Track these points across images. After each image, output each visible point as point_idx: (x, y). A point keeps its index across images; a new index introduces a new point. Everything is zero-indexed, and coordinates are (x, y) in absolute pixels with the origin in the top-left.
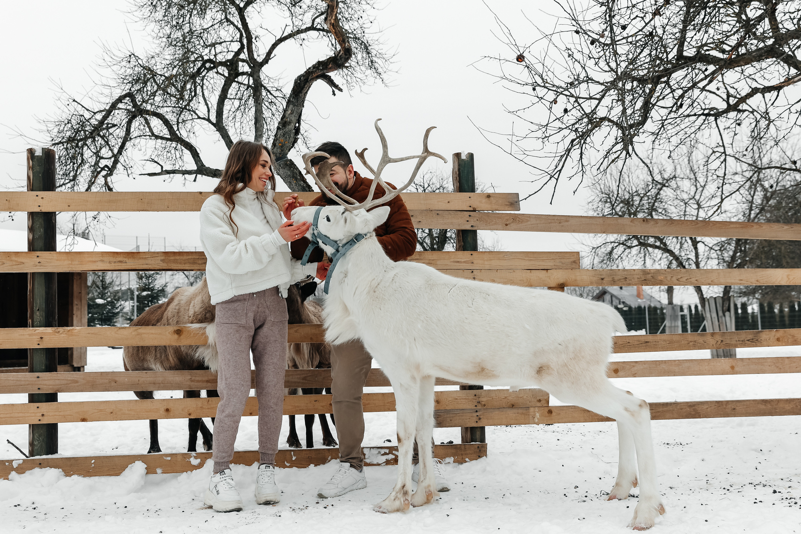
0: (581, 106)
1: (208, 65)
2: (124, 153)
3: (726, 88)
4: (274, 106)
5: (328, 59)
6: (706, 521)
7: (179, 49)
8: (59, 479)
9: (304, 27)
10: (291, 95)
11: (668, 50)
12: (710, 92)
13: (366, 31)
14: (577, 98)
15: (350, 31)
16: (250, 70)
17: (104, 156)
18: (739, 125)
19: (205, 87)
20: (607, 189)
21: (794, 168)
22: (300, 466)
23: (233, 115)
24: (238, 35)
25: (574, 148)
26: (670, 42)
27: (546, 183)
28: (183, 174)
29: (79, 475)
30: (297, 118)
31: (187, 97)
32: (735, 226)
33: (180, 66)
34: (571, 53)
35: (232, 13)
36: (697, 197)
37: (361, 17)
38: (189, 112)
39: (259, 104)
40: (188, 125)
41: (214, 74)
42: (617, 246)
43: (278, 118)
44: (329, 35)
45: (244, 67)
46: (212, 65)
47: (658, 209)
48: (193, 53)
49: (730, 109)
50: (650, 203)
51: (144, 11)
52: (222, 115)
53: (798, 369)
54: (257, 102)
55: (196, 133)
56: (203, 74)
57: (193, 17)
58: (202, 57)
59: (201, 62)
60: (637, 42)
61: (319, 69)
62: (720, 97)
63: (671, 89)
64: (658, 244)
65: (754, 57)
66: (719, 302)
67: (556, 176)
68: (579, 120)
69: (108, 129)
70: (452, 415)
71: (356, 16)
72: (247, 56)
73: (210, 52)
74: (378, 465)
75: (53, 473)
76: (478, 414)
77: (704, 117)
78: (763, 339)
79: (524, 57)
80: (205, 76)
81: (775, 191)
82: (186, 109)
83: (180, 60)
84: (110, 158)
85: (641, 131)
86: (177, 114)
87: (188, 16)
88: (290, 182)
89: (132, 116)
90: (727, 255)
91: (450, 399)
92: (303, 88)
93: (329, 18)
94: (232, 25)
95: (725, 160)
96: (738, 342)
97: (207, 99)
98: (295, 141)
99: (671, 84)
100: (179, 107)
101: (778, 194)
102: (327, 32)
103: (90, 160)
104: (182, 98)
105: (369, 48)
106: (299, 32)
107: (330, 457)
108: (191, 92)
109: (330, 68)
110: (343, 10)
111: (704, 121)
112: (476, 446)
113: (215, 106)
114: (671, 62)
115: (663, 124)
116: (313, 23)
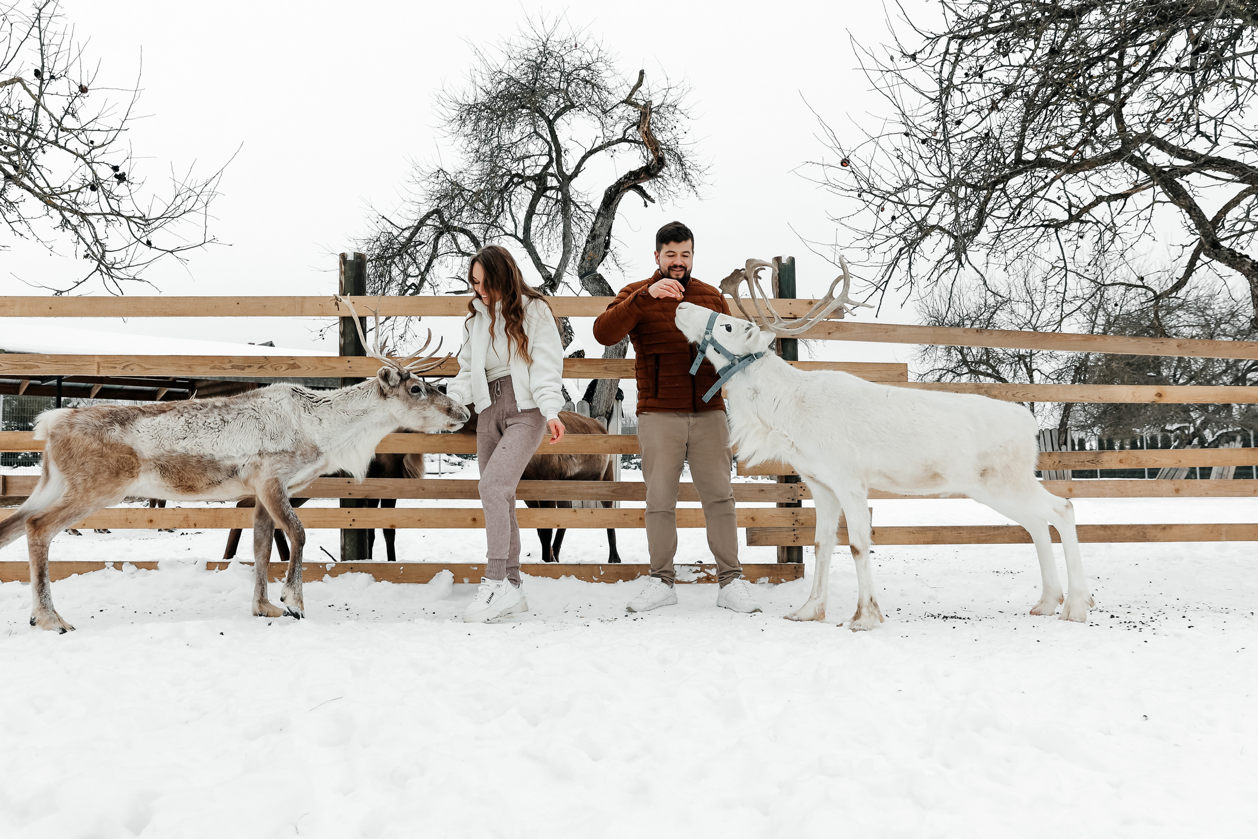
0: (910, 214)
1: (516, 180)
2: (431, 271)
3: (1068, 198)
4: (583, 222)
5: (640, 169)
6: (1038, 641)
7: (487, 164)
8: (369, 584)
9: (615, 139)
10: (601, 208)
11: (1006, 155)
12: (1051, 201)
13: (680, 142)
14: (906, 205)
15: (663, 142)
16: (558, 184)
17: (411, 274)
18: (1082, 237)
19: (512, 203)
21: (1142, 284)
22: (609, 581)
23: (540, 232)
24: (547, 149)
25: (902, 257)
26: (1007, 146)
27: (871, 295)
29: (389, 580)
30: (607, 231)
31: (494, 213)
32: (1076, 339)
33: (488, 181)
34: (900, 154)
35: (541, 125)
36: (1034, 322)
37: (675, 127)
38: (496, 229)
39: (568, 219)
41: (522, 189)
42: (945, 374)
43: (587, 232)
44: (641, 145)
45: (552, 182)
46: (520, 180)
48: (501, 168)
49: (1072, 220)
51: (452, 126)
52: (530, 231)
53: (1141, 493)
54: (565, 218)
56: (511, 189)
57: (501, 131)
58: (511, 172)
59: (510, 177)
61: (630, 180)
62: (1061, 206)
63: (1008, 197)
64: (990, 371)
65: (1099, 160)
66: (1055, 434)
67: (883, 287)
68: (908, 229)
69: (415, 246)
70: (768, 534)
71: (670, 126)
72: (556, 170)
73: (518, 166)
74: (690, 583)
75: (363, 578)
76: (795, 533)
77: (1042, 229)
78: (1104, 460)
79: (849, 161)
80: (513, 191)
82: (493, 225)
83: (488, 175)
84: (417, 276)
85: (975, 240)
86: (484, 231)
87: (497, 129)
89: (440, 234)
91: (767, 516)
92: (613, 200)
93: (641, 126)
94: (541, 139)
95: (1066, 275)
96: (1077, 464)
97: (515, 215)
98: (605, 256)
99: (1008, 192)
100: (486, 223)
101: (1122, 319)
102: (639, 143)
103: (397, 278)
104: (489, 214)
105: (683, 160)
106: (610, 144)
107: (640, 573)
108: (498, 208)
109: (642, 178)
110: (656, 120)
111: (1044, 233)
112: (793, 567)
113: (523, 223)
114: (1009, 166)
115: (999, 235)
116: (624, 135)
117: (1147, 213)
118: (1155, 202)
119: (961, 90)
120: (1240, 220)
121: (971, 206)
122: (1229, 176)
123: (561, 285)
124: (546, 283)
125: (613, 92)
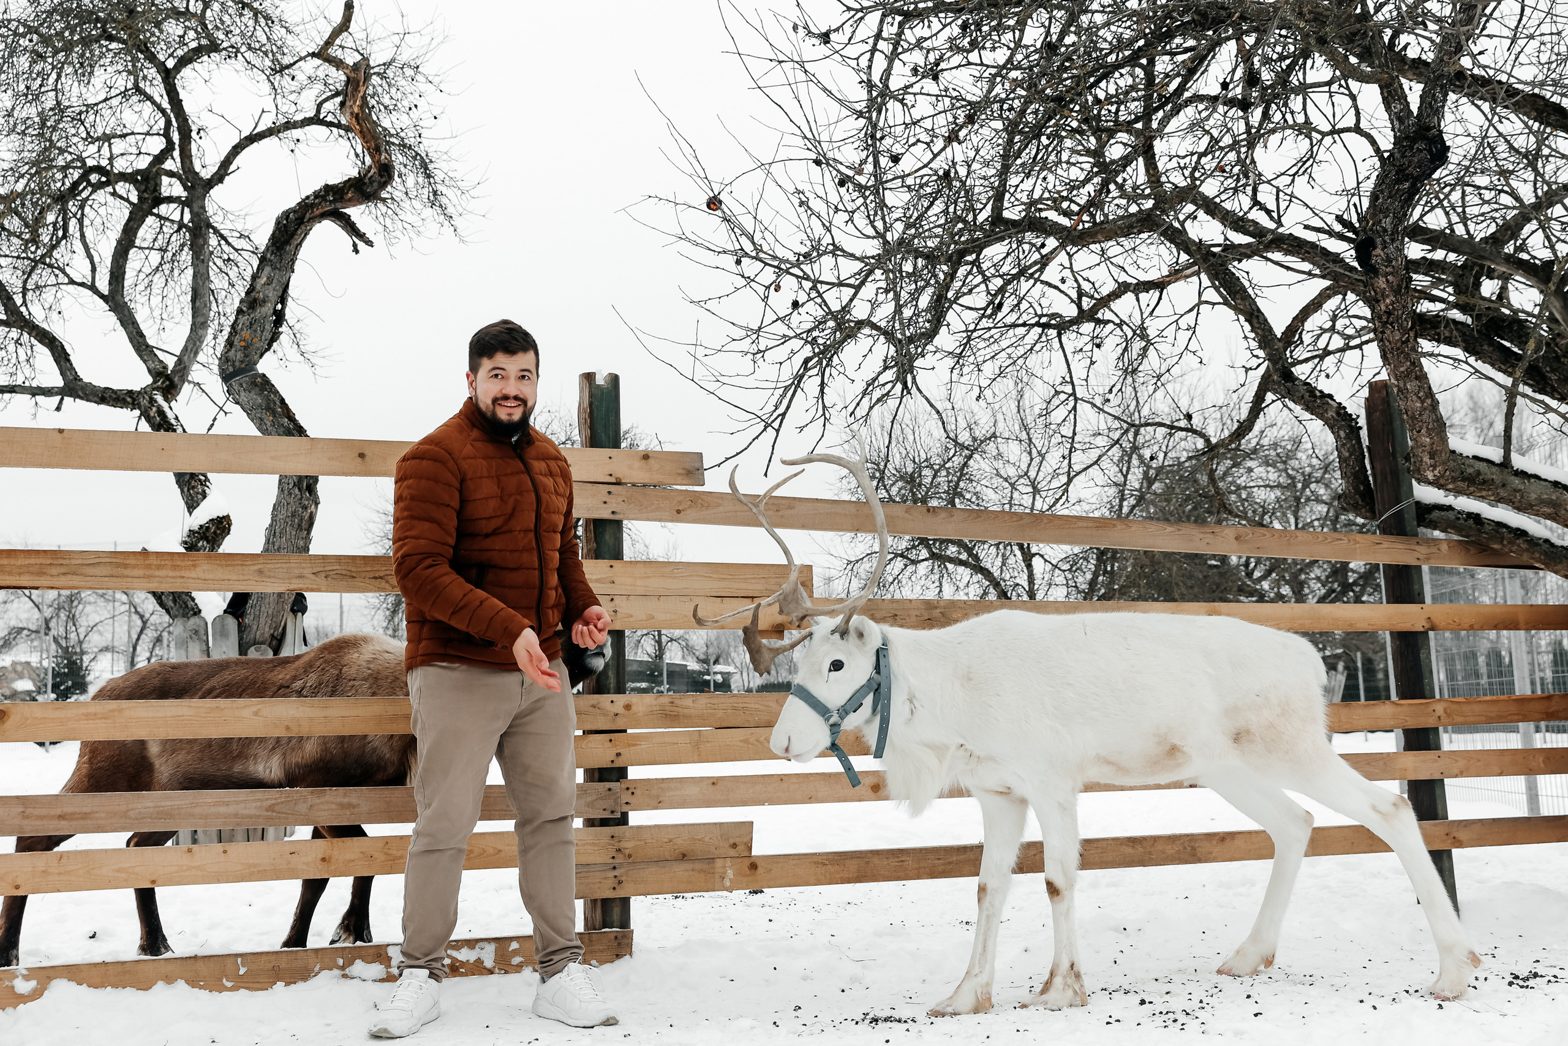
0: (822, 298)
1: (94, 178)
3: (1076, 281)
4: (235, 268)
5: (346, 182)
7: (32, 142)
9: (299, 117)
10: (267, 248)
11: (978, 206)
12: (1050, 285)
13: (425, 133)
14: (816, 282)
15: (393, 131)
16: (184, 194)
18: (1098, 346)
19: (86, 222)
20: (875, 454)
21: (1189, 426)
22: (256, 985)
23: (146, 281)
24: (162, 123)
25: (810, 373)
26: (980, 192)
27: (757, 437)
28: (34, 395)
30: (280, 294)
31: (45, 239)
32: (1085, 525)
33: (32, 176)
34: (804, 199)
35: (150, 77)
36: (1032, 474)
37: (416, 106)
38: (50, 270)
39: (203, 261)
40: (48, 295)
41: (108, 196)
42: (891, 560)
43: (241, 290)
44: (351, 135)
45: (171, 187)
46: (104, 179)
47: (964, 493)
48: (62, 151)
49: (1083, 318)
50: (951, 481)
52: (123, 279)
54: (198, 259)
55: (64, 313)
56: (84, 195)
57: (63, 79)
58: (83, 161)
59: (81, 171)
60: (921, 186)
61: (326, 201)
62: (1066, 295)
63: (984, 275)
64: (964, 556)
65: (1119, 228)
67: (776, 425)
68: (820, 323)
71: (406, 103)
72: (179, 165)
73: (99, 151)
76: (616, 873)
77: (1040, 330)
79: (720, 202)
80: (87, 199)
81: (1163, 467)
82: (45, 264)
83: (33, 164)
85: (929, 347)
86: (24, 273)
87: (54, 76)
88: (261, 419)
90: (1083, 580)
92: (292, 235)
93: (348, 103)
94: (148, 103)
95: (1075, 408)
97: (91, 245)
98: (275, 337)
99: (984, 267)
100: (28, 258)
101: (1168, 472)
102: (347, 129)
104: (35, 240)
105: (431, 166)
106: (289, 125)
107: (318, 966)
108: (55, 229)
109: (350, 200)
110: (380, 90)
111: (1040, 337)
112: (612, 936)
113: (108, 262)
114: (981, 227)
115: (969, 338)
116: (318, 111)
117: (1190, 319)
118: (1200, 303)
119: (902, 101)
120: (1325, 331)
121: (924, 288)
122: (1306, 266)
123: (186, 388)
124: (155, 382)
125: (297, 30)
